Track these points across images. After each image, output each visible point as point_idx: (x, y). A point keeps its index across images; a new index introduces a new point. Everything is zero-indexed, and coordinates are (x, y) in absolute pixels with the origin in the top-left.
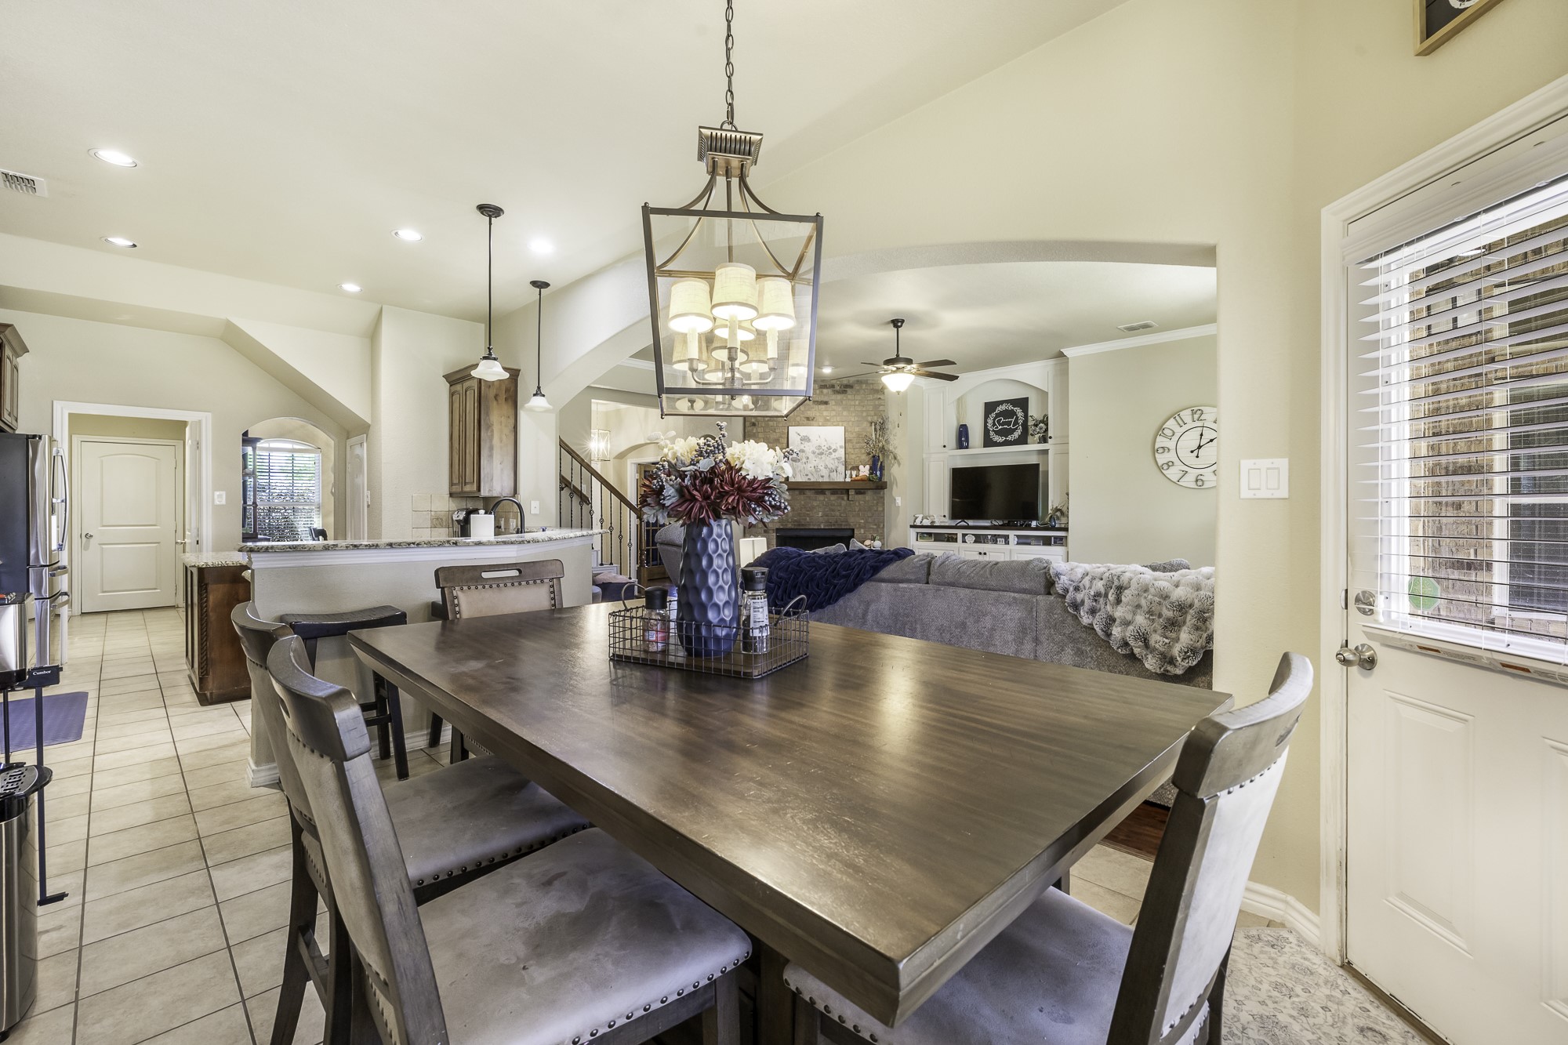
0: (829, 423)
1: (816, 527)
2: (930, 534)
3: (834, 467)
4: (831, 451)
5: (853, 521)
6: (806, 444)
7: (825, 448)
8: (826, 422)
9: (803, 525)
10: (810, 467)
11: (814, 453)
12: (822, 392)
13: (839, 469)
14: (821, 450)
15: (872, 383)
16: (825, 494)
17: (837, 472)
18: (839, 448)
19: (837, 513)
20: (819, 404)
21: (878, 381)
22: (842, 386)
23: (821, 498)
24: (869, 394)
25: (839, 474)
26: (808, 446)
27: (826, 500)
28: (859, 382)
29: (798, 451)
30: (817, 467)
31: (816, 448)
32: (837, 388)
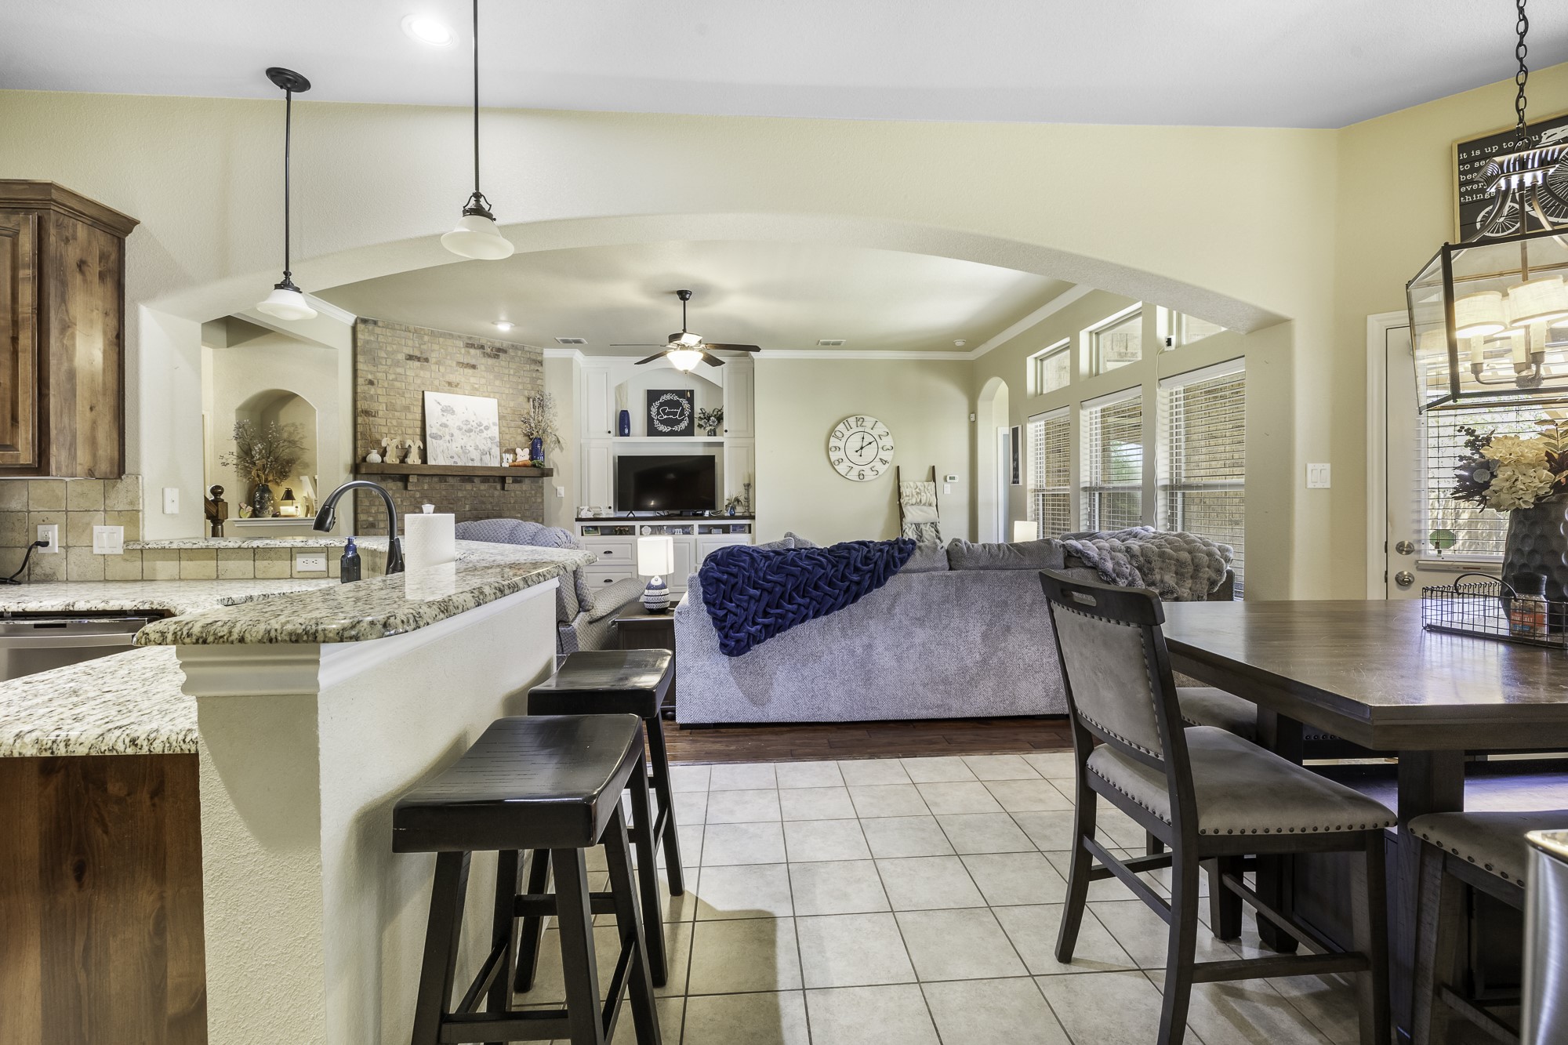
0: (478, 393)
2: (595, 528)
3: (486, 449)
4: (482, 428)
6: (449, 416)
7: (474, 424)
8: (474, 392)
10: (455, 447)
11: (460, 429)
12: (469, 352)
13: (493, 451)
14: (469, 426)
15: (530, 352)
16: (473, 482)
17: (490, 454)
18: (491, 425)
19: (489, 506)
20: (465, 367)
21: (536, 351)
22: (494, 348)
23: (468, 487)
24: (525, 363)
25: (493, 458)
26: (452, 419)
27: (475, 489)
28: (514, 348)
29: (438, 425)
30: (465, 446)
31: (463, 423)
32: (487, 350)
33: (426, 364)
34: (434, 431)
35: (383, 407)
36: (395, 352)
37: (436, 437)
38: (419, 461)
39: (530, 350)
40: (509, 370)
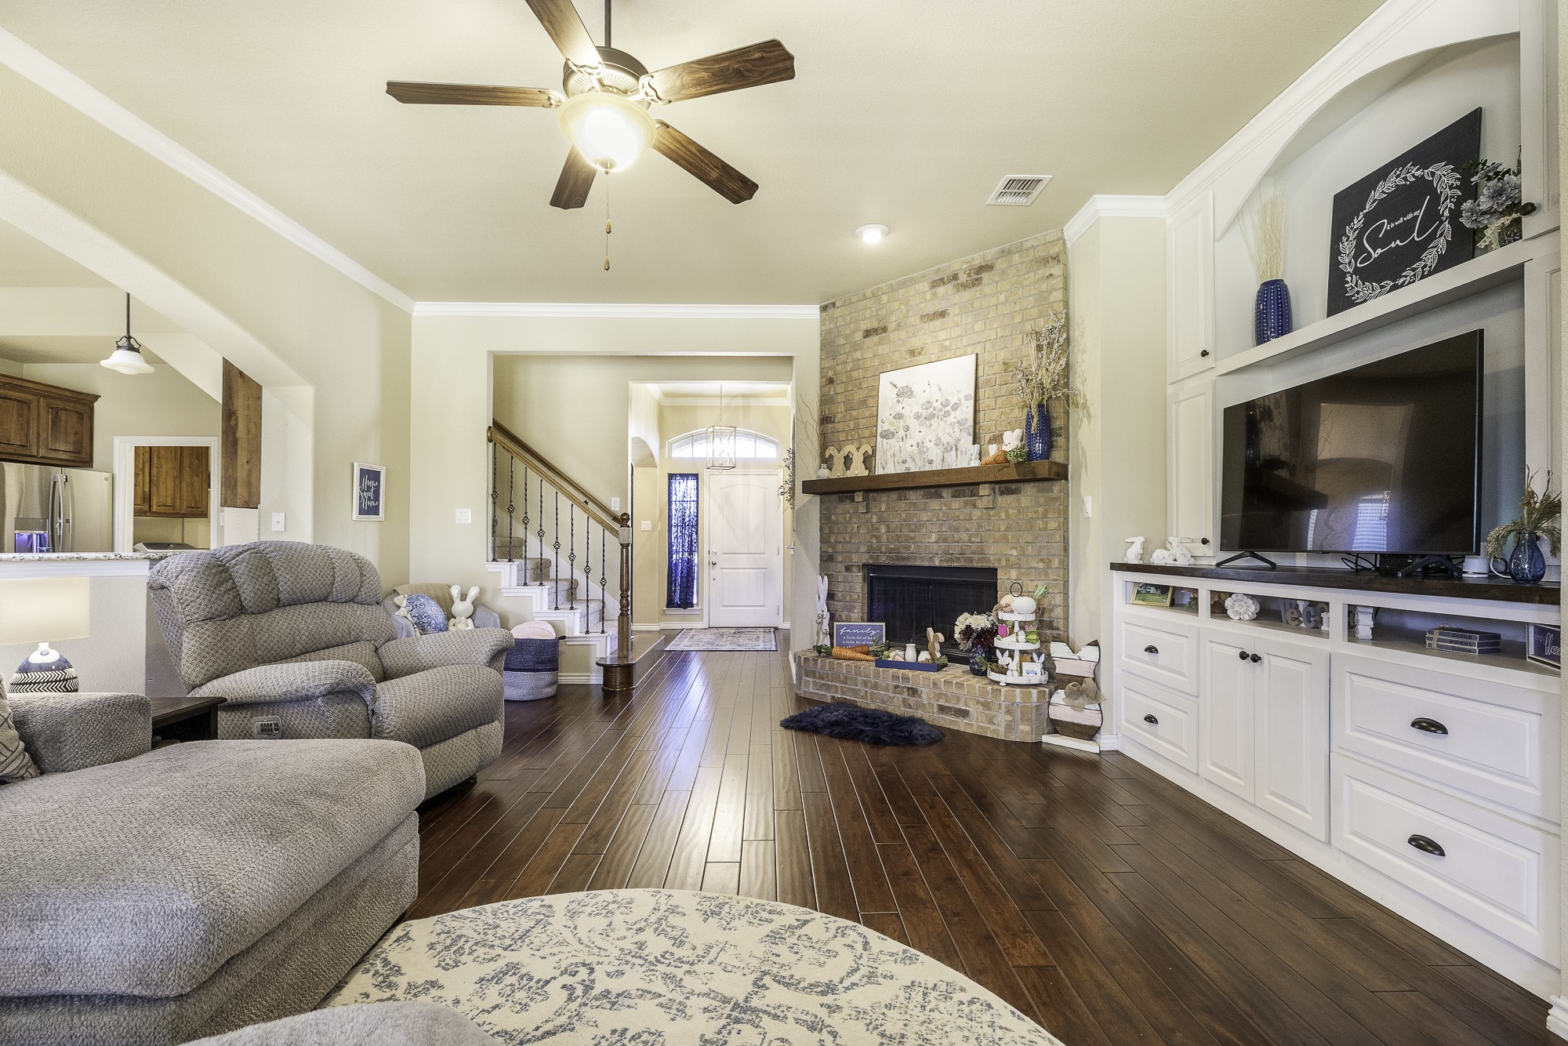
0: (948, 354)
1: (926, 564)
3: (952, 441)
5: (995, 553)
6: (906, 401)
7: (938, 405)
8: (943, 354)
9: (904, 558)
10: (909, 447)
11: (918, 417)
12: (935, 294)
13: (962, 442)
14: (931, 410)
15: (1033, 247)
16: (942, 497)
17: (957, 449)
18: (962, 399)
19: (964, 536)
20: (931, 320)
21: (1048, 239)
22: (972, 271)
23: (934, 504)
24: (1028, 273)
25: (962, 454)
26: (910, 405)
27: (944, 508)
28: (1006, 253)
29: (891, 417)
30: (923, 443)
31: (924, 407)
32: (963, 278)
33: (884, 334)
34: (886, 427)
35: (842, 408)
36: (854, 332)
37: (887, 435)
38: (866, 473)
39: (1035, 244)
40: (998, 298)
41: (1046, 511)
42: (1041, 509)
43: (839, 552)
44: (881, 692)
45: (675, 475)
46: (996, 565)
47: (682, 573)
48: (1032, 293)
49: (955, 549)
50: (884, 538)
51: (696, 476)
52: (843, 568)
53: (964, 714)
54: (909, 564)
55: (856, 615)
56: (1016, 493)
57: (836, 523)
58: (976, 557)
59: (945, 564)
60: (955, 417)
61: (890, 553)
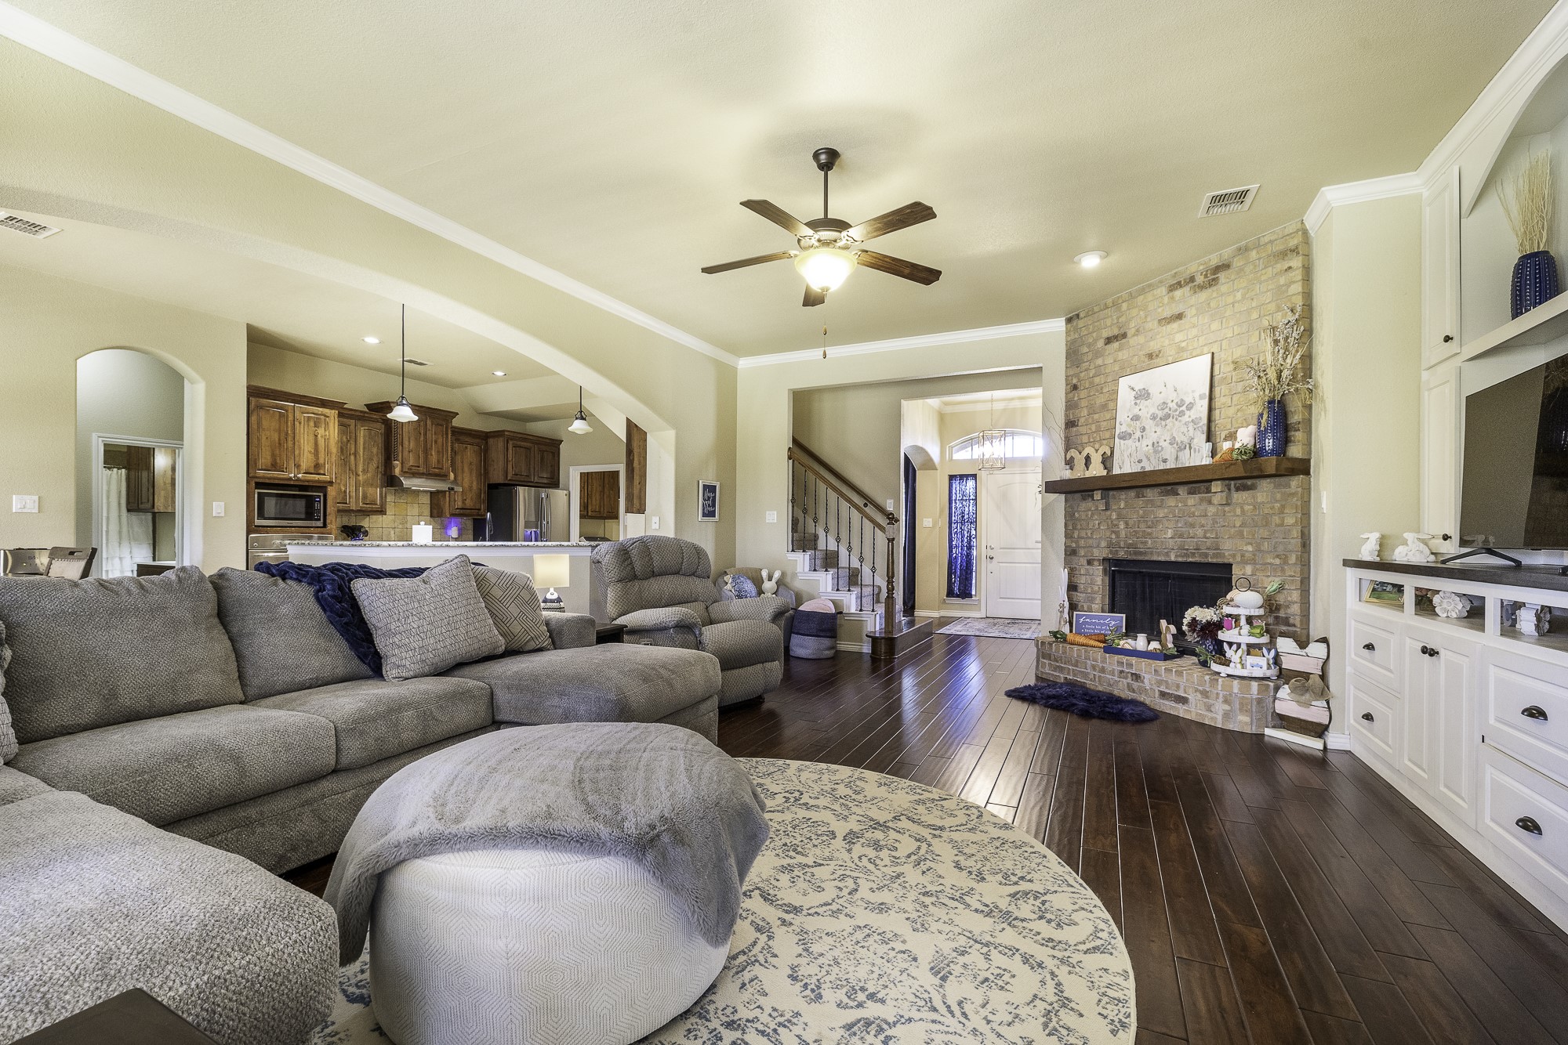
0: (1184, 355)
1: (1162, 558)
3: (1186, 440)
5: (1230, 548)
6: (1143, 403)
7: (1173, 405)
8: (1180, 355)
9: (1141, 553)
10: (1145, 446)
11: (1154, 417)
12: (1172, 298)
13: (1195, 441)
14: (1167, 410)
15: (1271, 242)
16: (1178, 494)
17: (1190, 448)
18: (1198, 399)
19: (1200, 532)
20: (1169, 323)
21: (1287, 232)
22: (1209, 272)
23: (1171, 501)
24: (1265, 268)
25: (1195, 452)
26: (1147, 407)
27: (1180, 505)
28: (1243, 251)
29: (1129, 419)
30: (1158, 443)
31: (1160, 408)
32: (1200, 279)
33: (1124, 341)
34: (1124, 428)
35: (1085, 412)
36: (1095, 341)
37: (1125, 436)
38: (1104, 473)
39: (1272, 238)
40: (1235, 296)
41: (1283, 507)
42: (1277, 505)
43: (1081, 547)
44: (1107, 676)
45: (955, 476)
46: (1231, 561)
47: (961, 566)
48: (1270, 287)
49: (1190, 544)
50: (1123, 534)
51: (974, 476)
52: (1086, 562)
53: (1183, 700)
54: (1146, 558)
55: (1097, 606)
56: (1251, 489)
57: (1079, 520)
58: (1211, 552)
59: (1180, 559)
60: (1190, 417)
61: (1128, 548)
